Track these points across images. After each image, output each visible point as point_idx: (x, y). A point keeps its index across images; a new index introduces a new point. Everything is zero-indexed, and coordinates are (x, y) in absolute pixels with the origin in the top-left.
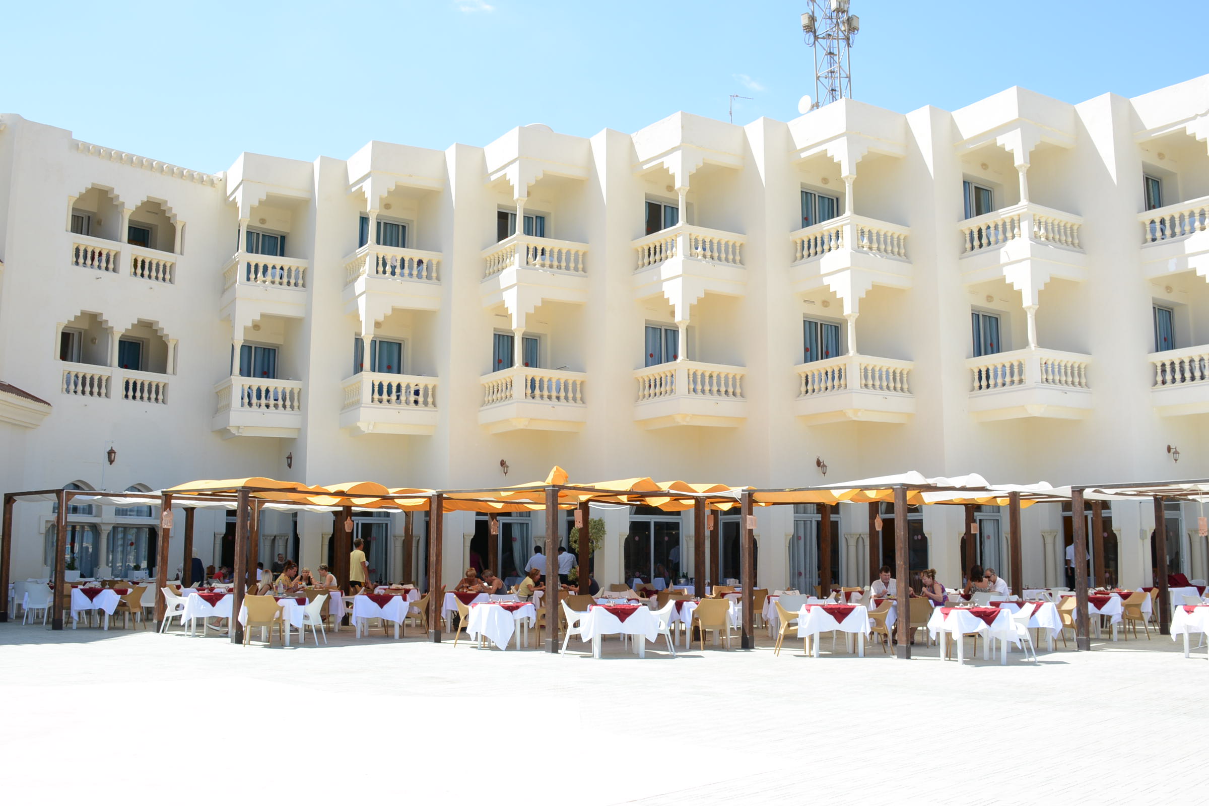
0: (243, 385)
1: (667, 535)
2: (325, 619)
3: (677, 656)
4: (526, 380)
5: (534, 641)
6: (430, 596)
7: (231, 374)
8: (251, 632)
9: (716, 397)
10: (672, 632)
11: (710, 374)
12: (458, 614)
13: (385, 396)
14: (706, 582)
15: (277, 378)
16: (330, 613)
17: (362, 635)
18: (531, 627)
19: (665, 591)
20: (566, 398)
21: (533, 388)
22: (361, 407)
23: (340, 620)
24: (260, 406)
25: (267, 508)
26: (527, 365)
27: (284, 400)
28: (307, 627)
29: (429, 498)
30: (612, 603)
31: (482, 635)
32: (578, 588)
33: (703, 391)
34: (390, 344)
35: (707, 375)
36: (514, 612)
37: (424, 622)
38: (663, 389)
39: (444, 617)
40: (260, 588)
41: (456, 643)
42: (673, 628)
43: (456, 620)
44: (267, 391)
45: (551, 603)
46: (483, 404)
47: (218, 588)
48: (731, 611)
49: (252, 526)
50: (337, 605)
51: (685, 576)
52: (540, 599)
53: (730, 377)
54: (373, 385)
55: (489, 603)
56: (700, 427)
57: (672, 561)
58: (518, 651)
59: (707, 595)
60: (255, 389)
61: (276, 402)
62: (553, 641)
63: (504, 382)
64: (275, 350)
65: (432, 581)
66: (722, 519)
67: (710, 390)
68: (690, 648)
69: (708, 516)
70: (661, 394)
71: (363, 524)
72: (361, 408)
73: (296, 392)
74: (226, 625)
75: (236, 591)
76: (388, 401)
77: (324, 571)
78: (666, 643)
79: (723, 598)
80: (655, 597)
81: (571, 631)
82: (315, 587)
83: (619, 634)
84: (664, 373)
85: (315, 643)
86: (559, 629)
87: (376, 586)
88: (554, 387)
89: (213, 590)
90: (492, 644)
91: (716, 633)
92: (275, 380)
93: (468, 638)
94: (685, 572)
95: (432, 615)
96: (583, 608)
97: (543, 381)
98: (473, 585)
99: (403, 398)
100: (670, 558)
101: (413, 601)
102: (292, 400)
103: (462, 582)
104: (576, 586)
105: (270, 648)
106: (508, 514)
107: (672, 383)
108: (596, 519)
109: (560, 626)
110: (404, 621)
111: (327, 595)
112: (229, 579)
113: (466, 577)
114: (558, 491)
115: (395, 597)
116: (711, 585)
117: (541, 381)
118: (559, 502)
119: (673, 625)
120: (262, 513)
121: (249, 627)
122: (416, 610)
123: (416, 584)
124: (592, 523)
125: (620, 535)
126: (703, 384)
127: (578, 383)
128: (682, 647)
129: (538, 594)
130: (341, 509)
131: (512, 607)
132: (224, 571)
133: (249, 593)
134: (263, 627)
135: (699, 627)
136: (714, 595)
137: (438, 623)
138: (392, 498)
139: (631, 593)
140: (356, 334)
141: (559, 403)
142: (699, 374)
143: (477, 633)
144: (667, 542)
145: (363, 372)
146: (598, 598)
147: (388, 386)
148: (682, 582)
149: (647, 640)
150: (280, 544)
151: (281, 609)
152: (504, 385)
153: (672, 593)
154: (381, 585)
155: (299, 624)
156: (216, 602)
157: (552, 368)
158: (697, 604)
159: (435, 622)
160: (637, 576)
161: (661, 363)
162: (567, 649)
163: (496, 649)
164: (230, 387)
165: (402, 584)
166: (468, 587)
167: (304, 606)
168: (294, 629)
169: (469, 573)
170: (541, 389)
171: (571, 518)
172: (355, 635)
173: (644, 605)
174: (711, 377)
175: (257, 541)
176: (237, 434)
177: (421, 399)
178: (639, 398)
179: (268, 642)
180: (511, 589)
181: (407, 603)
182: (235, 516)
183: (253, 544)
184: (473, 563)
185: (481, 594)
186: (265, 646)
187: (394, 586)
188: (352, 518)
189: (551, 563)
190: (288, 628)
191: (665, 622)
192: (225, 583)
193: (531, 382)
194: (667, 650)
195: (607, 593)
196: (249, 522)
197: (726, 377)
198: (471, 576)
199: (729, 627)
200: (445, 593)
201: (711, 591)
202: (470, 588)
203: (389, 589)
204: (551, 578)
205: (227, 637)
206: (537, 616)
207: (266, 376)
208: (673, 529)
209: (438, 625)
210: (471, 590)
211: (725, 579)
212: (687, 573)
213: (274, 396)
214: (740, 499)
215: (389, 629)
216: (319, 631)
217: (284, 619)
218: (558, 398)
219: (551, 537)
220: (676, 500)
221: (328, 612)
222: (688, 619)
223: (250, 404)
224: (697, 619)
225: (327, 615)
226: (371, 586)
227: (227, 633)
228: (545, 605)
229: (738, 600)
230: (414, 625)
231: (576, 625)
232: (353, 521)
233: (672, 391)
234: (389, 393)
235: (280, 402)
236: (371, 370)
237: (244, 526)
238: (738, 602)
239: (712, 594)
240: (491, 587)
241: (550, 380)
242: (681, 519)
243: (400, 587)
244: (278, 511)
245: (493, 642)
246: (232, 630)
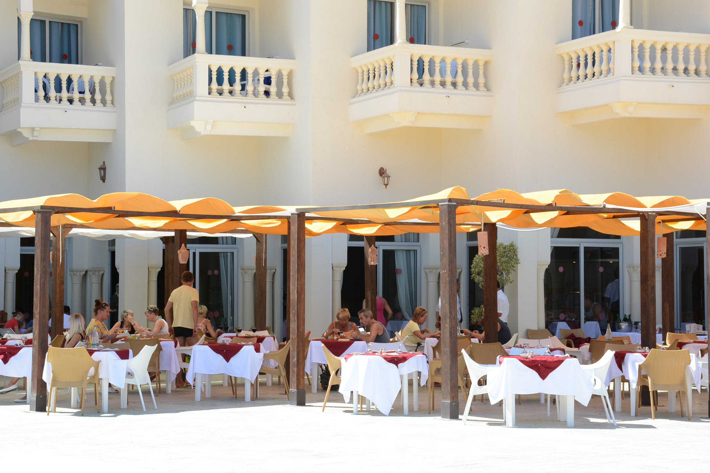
0: (36, 73)
1: (602, 264)
2: (155, 377)
3: (618, 426)
4: (412, 61)
5: (426, 403)
6: (291, 345)
7: (19, 59)
8: (57, 396)
9: (671, 77)
10: (611, 394)
11: (663, 46)
12: (327, 368)
13: (226, 86)
14: (657, 327)
15: (81, 64)
16: (160, 369)
17: (203, 398)
18: (422, 384)
19: (601, 338)
20: (465, 84)
21: (421, 71)
22: (195, 100)
23: (173, 378)
24: (61, 100)
25: (76, 234)
26: (412, 40)
27: (93, 92)
28: (131, 388)
29: (288, 218)
30: (529, 354)
31: (359, 395)
32: (483, 334)
33: (653, 70)
34: (230, 15)
35: (659, 47)
36: (399, 365)
37: (283, 380)
38: (596, 69)
39: (309, 373)
40: (68, 338)
41: (325, 406)
42: (611, 388)
43: (325, 375)
44: (70, 81)
45: (449, 353)
46: (355, 94)
47: (11, 339)
48: (693, 366)
49: (56, 259)
50: (170, 359)
51: (627, 320)
52: (433, 348)
53: (692, 48)
54: (210, 71)
55: (367, 354)
56: (648, 119)
57: (609, 300)
58: (406, 416)
59: (659, 344)
60: (52, 78)
61: (82, 95)
62: (451, 403)
63: (382, 65)
64: (77, 25)
65: (293, 326)
66: (679, 243)
67: (662, 68)
68: (636, 415)
69: (658, 238)
70: (594, 75)
71: (201, 253)
72: (195, 102)
73: (108, 81)
74: (24, 388)
75: (36, 343)
76: (231, 92)
77: (153, 315)
78: (603, 408)
79: (681, 349)
80: (586, 347)
81: (475, 390)
82: (141, 336)
83: (539, 394)
84: (598, 46)
85: (142, 408)
86: (460, 387)
87: (219, 334)
88: (448, 70)
89: (6, 342)
90: (371, 407)
91: (672, 397)
92: (79, 66)
93: (341, 399)
94: (627, 314)
95: (293, 369)
96: (489, 360)
97: (434, 63)
98: (346, 331)
99: (250, 88)
100: (606, 295)
101: (268, 352)
102: (103, 93)
103: (331, 327)
104: (481, 332)
105: (83, 415)
106: (390, 238)
107: (609, 60)
108: (506, 243)
109: (461, 383)
110: (257, 378)
111: (157, 345)
112: (26, 328)
113: (337, 320)
114: (456, 207)
115: (245, 346)
116: (664, 332)
117: (432, 62)
118: (457, 222)
119: (612, 385)
120: (68, 241)
121: (54, 389)
122: (273, 363)
123: (272, 330)
124: (502, 250)
125: (538, 265)
126: (653, 59)
127: (481, 63)
128: (625, 413)
129: (430, 342)
130: (172, 234)
131: (397, 358)
132: (19, 317)
133: (54, 344)
134: (73, 388)
135: (648, 388)
136: (668, 345)
137: (302, 380)
138: (238, 219)
139: (555, 341)
140: (184, 4)
141: (455, 91)
142: (647, 46)
143: (352, 392)
144: (602, 273)
145: (195, 54)
146: (510, 348)
147: (229, 72)
148: (623, 327)
149: (576, 402)
150: (93, 282)
151: (97, 365)
152: (383, 69)
153: (610, 341)
154: (227, 332)
155: (121, 383)
156: (10, 357)
157: (445, 45)
158: (645, 356)
159: (298, 379)
160: (562, 318)
161: (594, 33)
162: (470, 414)
163: (377, 413)
164: (18, 76)
165: (254, 331)
166: (339, 334)
167: (127, 360)
168: (114, 391)
169: (341, 316)
170: (432, 73)
171: (472, 243)
172: (194, 398)
173: (571, 356)
174: (664, 49)
175: (63, 277)
176: (30, 138)
177: (273, 89)
178: (563, 82)
179: (80, 408)
180: (395, 335)
181: (261, 355)
182: (33, 245)
183: (58, 281)
184: (344, 303)
185: (356, 342)
186: (76, 414)
187: (243, 333)
188: (188, 245)
189: (448, 301)
190: (105, 390)
191: (601, 379)
192: (20, 333)
193: (418, 64)
194: (605, 417)
195: (522, 341)
196: (51, 253)
197: (686, 50)
198: (344, 319)
199: (690, 388)
200: (309, 342)
201: (664, 339)
202: (342, 335)
203: (237, 336)
204: (448, 320)
205: (25, 403)
206: (430, 371)
207: (67, 60)
208: (610, 257)
209: (302, 383)
210: (342, 337)
211: (682, 324)
212: (630, 316)
213: (78, 88)
214: (704, 216)
215: (238, 389)
216: (146, 393)
217: (100, 377)
218: (454, 85)
219: (447, 267)
220: (614, 217)
221: (159, 368)
222: (632, 375)
223: (47, 98)
224: (646, 377)
225: (157, 372)
226: (213, 334)
227: (25, 398)
228: (440, 356)
229: (703, 353)
230: (270, 384)
231: (482, 382)
232: (189, 250)
233: (609, 71)
234: (231, 82)
235: (88, 96)
236: (207, 51)
237: (45, 258)
238: (702, 355)
239: (665, 344)
240: (369, 333)
241: (443, 61)
242: (622, 243)
243: (251, 333)
244: (89, 238)
245: (373, 404)
246: (31, 394)
